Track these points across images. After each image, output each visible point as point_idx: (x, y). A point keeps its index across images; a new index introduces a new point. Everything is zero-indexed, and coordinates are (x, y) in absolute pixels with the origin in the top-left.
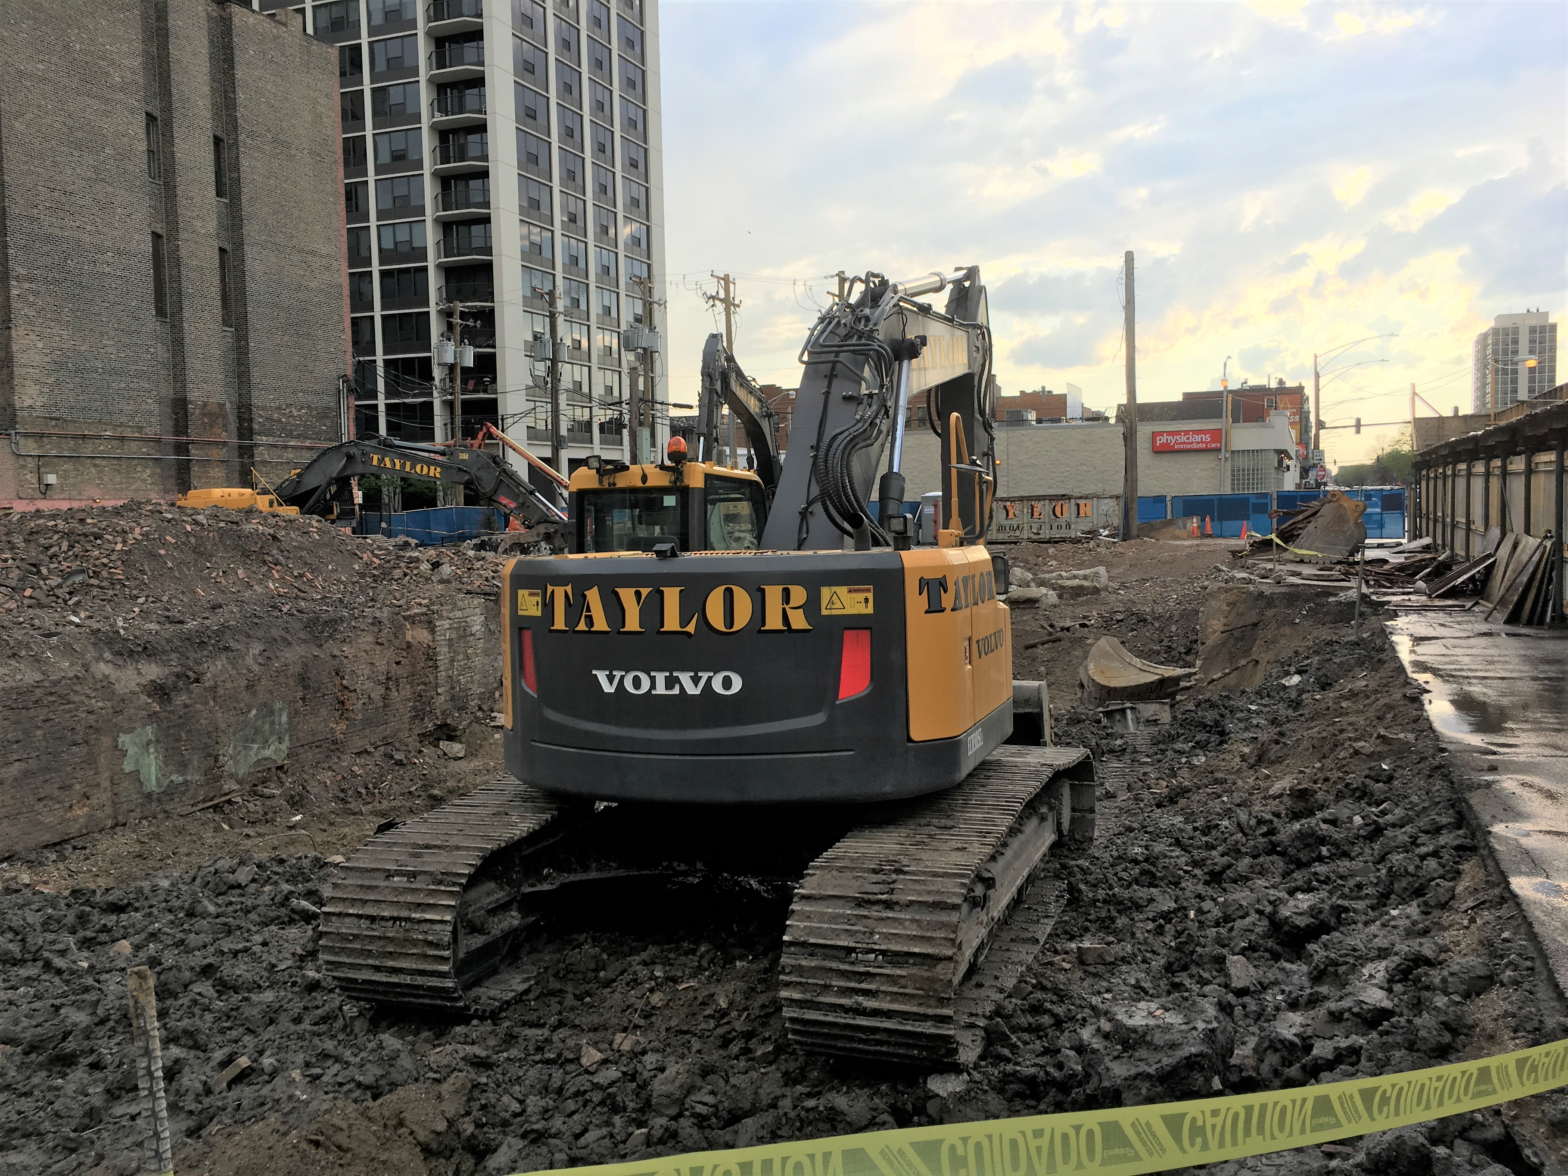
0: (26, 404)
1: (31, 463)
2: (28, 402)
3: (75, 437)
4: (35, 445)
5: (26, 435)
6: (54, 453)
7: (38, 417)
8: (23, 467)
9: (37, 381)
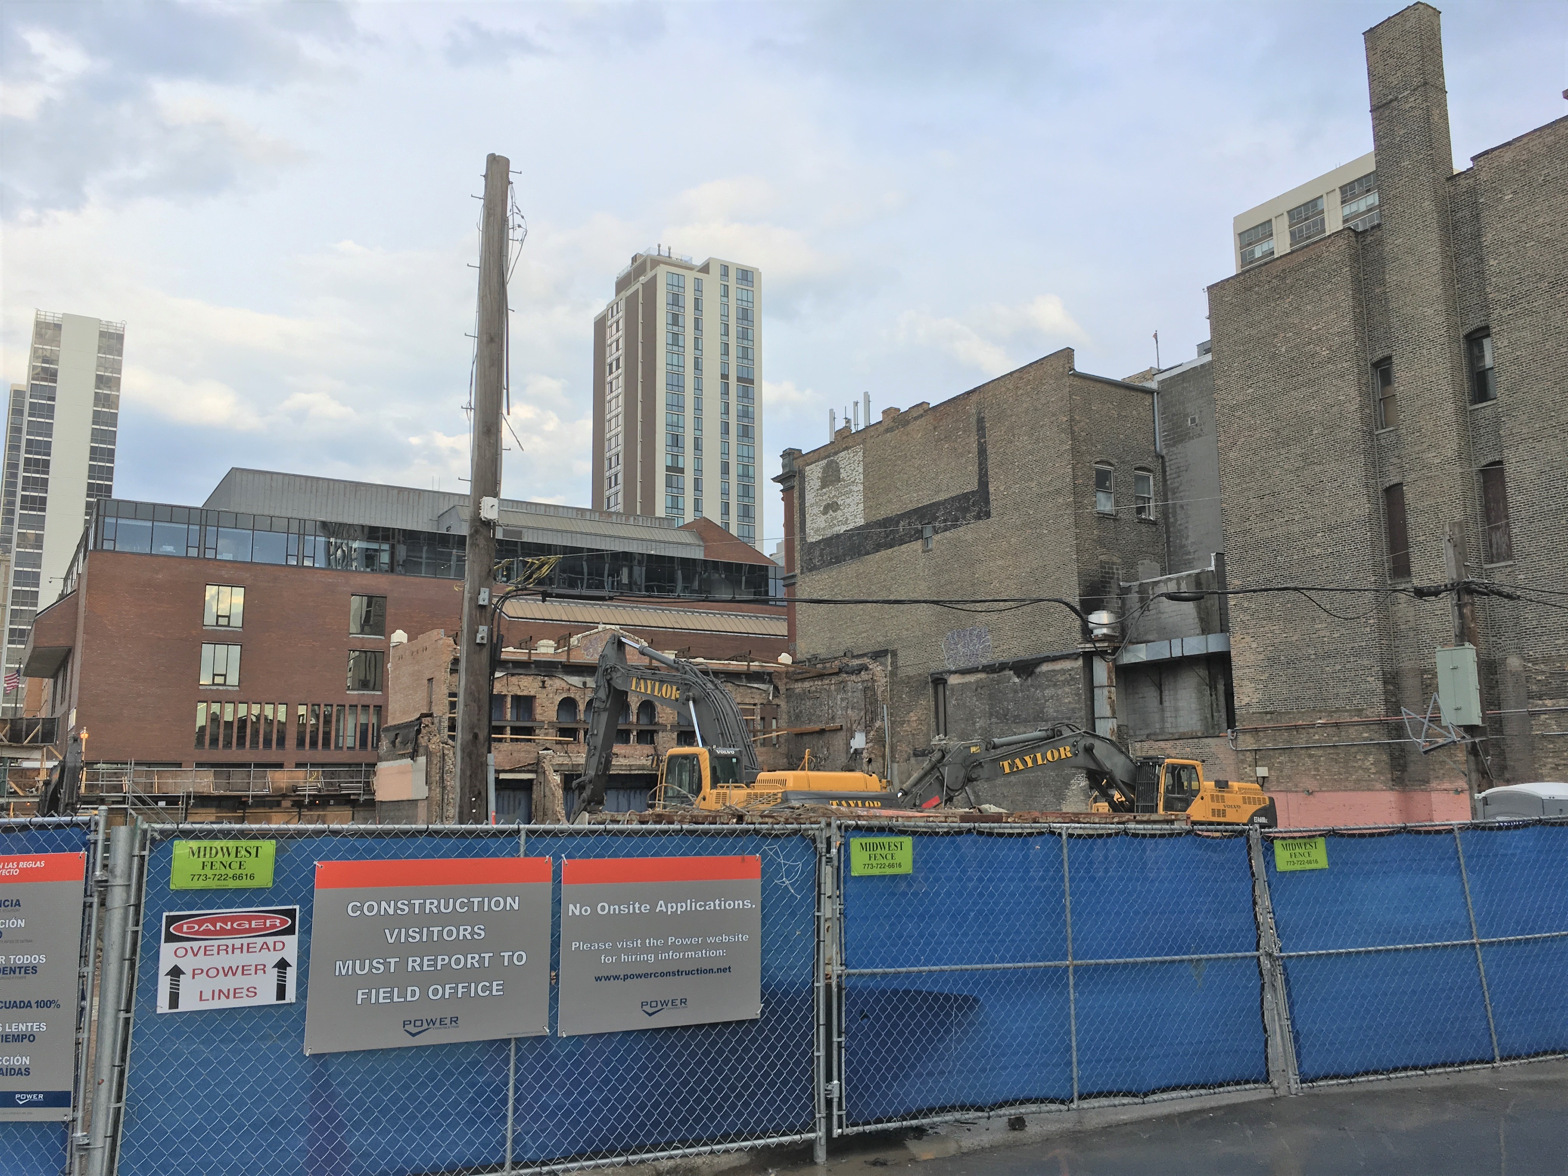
0: (1243, 703)
1: (1250, 757)
2: (1246, 700)
3: (1289, 729)
4: (1252, 741)
5: (1244, 731)
6: (1270, 746)
7: (1253, 713)
8: (1243, 761)
9: (1252, 680)
